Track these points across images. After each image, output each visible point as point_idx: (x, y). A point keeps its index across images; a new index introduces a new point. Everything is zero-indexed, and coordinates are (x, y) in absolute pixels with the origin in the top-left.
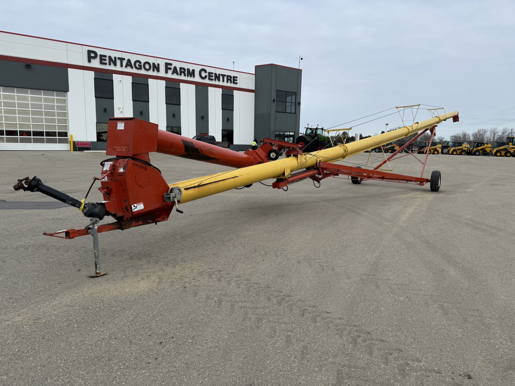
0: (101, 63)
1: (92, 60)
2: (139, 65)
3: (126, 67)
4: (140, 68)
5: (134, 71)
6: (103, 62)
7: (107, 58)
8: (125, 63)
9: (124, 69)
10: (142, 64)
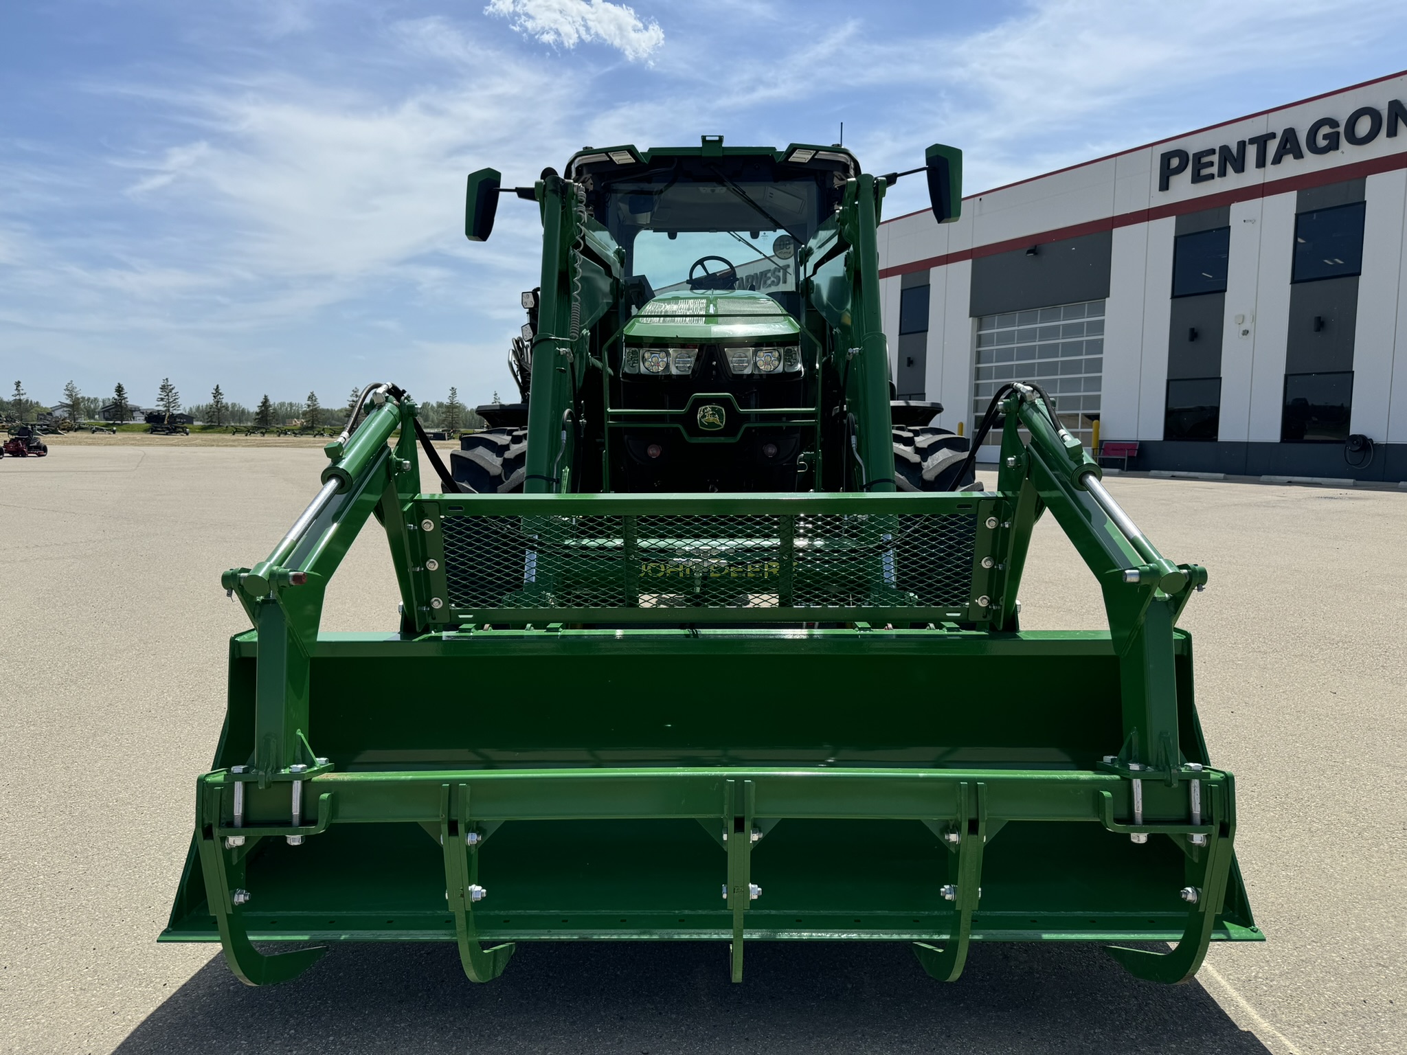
0: (1197, 178)
1: (1175, 180)
2: (1325, 137)
3: (1277, 160)
4: (1333, 144)
5: (1312, 164)
6: (1205, 172)
7: (1215, 158)
8: (1273, 147)
9: (1273, 173)
10: (1341, 129)
